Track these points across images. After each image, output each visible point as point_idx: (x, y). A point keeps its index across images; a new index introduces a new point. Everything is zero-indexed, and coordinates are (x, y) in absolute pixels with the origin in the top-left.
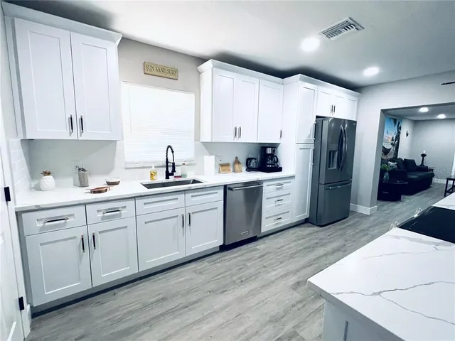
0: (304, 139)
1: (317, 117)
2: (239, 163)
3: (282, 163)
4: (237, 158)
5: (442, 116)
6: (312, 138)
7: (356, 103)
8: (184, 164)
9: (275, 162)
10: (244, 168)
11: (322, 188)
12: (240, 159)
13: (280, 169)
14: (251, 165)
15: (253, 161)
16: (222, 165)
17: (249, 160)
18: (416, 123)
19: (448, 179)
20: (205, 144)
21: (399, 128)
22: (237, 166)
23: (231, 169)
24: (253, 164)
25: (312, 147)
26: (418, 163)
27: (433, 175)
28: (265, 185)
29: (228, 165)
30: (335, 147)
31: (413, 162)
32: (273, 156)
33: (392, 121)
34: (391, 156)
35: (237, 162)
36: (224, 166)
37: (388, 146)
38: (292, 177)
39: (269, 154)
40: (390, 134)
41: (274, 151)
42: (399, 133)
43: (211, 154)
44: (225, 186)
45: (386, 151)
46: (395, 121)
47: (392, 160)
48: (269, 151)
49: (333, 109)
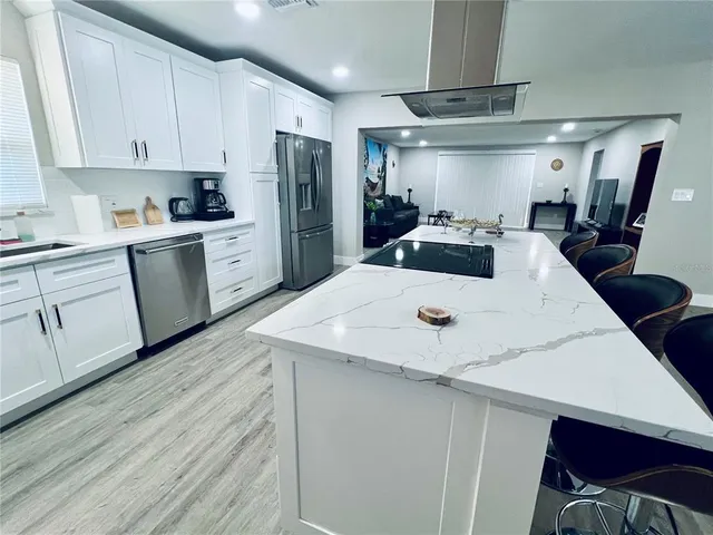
0: (261, 166)
1: (278, 133)
2: (154, 208)
3: (232, 205)
4: (148, 199)
5: (423, 143)
6: (274, 165)
7: (330, 116)
8: (21, 214)
9: (221, 204)
10: (167, 216)
11: (295, 237)
12: (155, 201)
13: (231, 215)
14: (180, 211)
15: (181, 203)
16: (119, 214)
17: (173, 202)
18: (402, 150)
19: (430, 216)
20: (69, 172)
21: (385, 156)
22: (151, 213)
23: (141, 219)
24: (182, 208)
25: (276, 179)
26: (405, 201)
27: (418, 213)
28: (206, 240)
29: (132, 212)
30: (306, 178)
31: (400, 198)
32: (216, 193)
33: (377, 147)
34: (378, 192)
35: (150, 205)
36: (123, 216)
37: (375, 180)
38: (251, 225)
39: (209, 192)
40: (375, 164)
41: (216, 185)
42: (385, 162)
43: (87, 192)
44: (130, 248)
45: (373, 186)
46: (380, 145)
47: (379, 198)
48: (208, 185)
49: (299, 122)
